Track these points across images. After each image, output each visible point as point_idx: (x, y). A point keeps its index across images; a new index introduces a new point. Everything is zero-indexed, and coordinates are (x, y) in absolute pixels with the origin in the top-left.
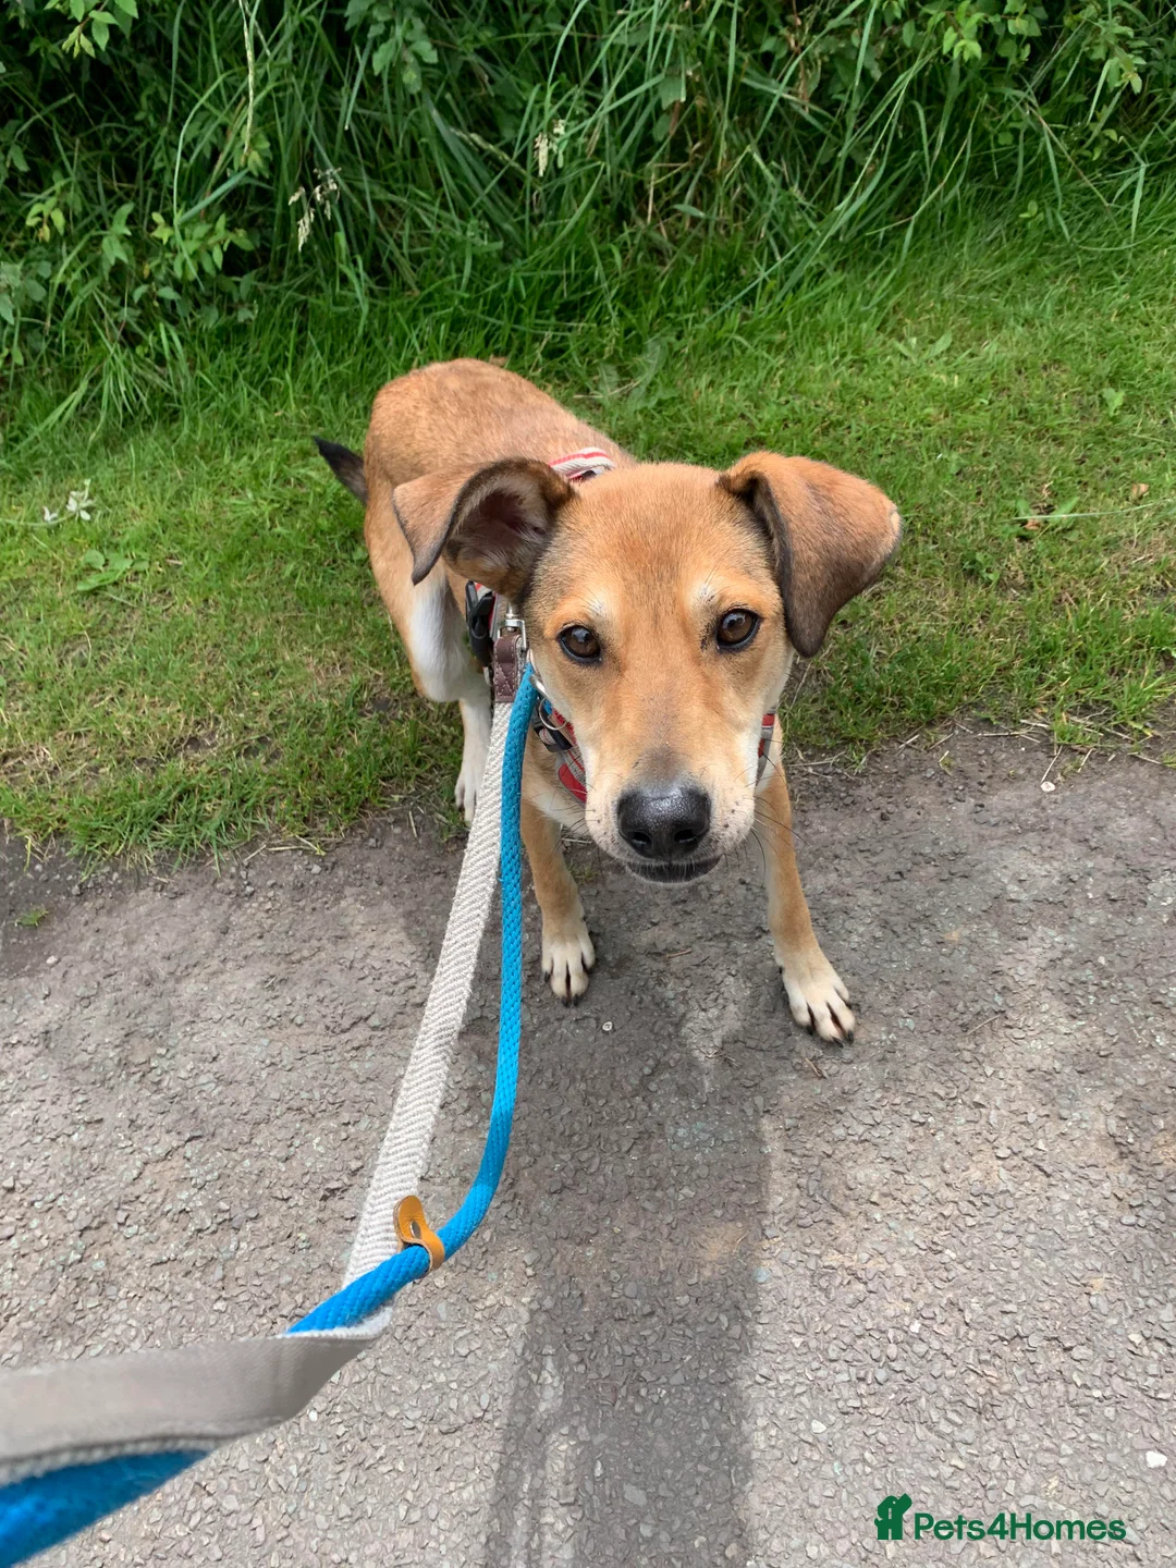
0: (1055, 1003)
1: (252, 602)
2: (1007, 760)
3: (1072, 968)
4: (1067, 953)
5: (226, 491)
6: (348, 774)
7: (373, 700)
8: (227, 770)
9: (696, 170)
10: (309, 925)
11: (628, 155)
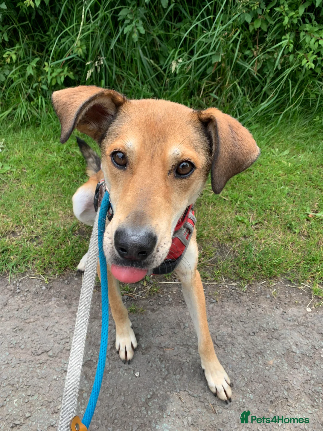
0: (307, 398)
1: (47, 189)
2: (295, 296)
3: (314, 385)
4: (312, 378)
5: (48, 151)
6: (63, 255)
7: (79, 230)
8: (22, 245)
9: (217, 85)
10: (36, 309)
11: (198, 76)
